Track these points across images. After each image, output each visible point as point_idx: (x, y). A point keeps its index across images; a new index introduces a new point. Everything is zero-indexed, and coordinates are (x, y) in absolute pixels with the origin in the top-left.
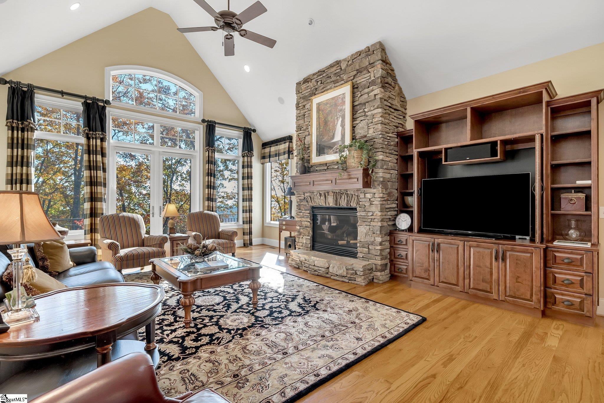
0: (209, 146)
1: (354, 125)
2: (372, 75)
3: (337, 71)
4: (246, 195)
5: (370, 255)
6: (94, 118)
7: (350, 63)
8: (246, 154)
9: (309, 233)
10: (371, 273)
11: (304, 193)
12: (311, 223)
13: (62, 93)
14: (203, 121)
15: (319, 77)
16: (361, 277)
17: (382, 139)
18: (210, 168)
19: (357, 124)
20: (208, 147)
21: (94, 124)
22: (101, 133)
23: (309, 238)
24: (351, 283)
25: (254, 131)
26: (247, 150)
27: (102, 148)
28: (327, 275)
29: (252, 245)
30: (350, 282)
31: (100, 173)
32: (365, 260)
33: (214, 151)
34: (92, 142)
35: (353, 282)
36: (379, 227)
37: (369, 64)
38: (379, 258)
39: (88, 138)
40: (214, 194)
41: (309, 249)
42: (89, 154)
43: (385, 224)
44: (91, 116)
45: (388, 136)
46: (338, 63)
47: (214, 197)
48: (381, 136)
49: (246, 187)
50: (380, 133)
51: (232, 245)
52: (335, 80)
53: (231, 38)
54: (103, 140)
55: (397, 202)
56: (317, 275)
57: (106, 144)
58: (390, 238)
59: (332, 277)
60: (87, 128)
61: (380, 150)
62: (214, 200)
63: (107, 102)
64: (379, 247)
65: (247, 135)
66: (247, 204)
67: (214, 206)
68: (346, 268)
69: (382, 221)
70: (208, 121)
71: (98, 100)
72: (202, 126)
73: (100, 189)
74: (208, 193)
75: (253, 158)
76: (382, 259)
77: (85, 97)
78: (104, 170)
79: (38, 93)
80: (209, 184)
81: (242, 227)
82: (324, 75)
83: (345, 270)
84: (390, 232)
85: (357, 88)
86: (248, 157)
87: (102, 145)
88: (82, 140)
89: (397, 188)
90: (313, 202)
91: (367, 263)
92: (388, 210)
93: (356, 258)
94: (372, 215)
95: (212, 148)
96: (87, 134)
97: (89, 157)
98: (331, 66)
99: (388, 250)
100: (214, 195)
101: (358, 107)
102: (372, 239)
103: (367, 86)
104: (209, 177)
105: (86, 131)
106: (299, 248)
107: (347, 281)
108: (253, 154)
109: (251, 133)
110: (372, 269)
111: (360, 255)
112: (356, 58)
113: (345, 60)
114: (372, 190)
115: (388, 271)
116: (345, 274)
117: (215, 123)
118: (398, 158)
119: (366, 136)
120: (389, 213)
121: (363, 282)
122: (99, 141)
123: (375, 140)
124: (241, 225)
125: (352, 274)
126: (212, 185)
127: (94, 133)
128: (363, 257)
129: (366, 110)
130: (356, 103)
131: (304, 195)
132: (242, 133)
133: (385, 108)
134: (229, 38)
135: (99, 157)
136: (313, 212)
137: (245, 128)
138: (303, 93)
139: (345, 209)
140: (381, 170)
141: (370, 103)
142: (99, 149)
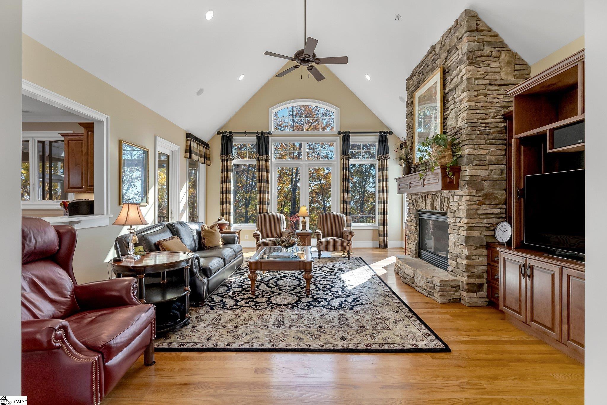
0: (344, 154)
1: (445, 117)
2: (460, 53)
3: (433, 57)
4: (381, 197)
5: (458, 270)
6: (262, 146)
7: (443, 44)
8: (381, 157)
9: (415, 239)
10: (455, 291)
11: (412, 196)
12: (416, 229)
13: (245, 133)
14: (339, 133)
15: (421, 69)
16: (438, 293)
17: (469, 128)
18: (344, 174)
19: (449, 114)
20: (343, 156)
21: (262, 150)
22: (265, 156)
23: (415, 243)
24: (430, 298)
25: (391, 133)
26: (382, 153)
27: (267, 167)
28: (413, 285)
29: (387, 247)
30: (429, 296)
31: (265, 184)
32: (454, 275)
33: (348, 159)
34: (261, 163)
35: (431, 297)
36: (464, 237)
37: (458, 40)
38: (465, 274)
39: (258, 160)
40: (348, 197)
41: (414, 255)
42: (259, 172)
43: (476, 234)
44: (260, 145)
45: (481, 123)
46: (433, 48)
47: (348, 200)
48: (467, 125)
49: (381, 190)
50: (465, 122)
51: (346, 244)
52: (432, 68)
53: (313, 68)
54: (267, 161)
55: (505, 206)
56: (406, 284)
57: (269, 163)
58: (488, 253)
59: (416, 288)
60: (258, 154)
61: (466, 142)
62: (348, 203)
63: (270, 133)
64: (465, 262)
65: (382, 139)
66: (381, 207)
67: (348, 208)
68: (426, 280)
69: (469, 229)
70: (343, 133)
71: (264, 133)
72: (339, 137)
73: (265, 196)
74: (343, 197)
75: (389, 161)
76: (469, 277)
77: (257, 133)
78: (268, 182)
79: (235, 136)
80: (344, 188)
81: (377, 229)
82: (423, 65)
83: (426, 282)
84: (487, 245)
85: (448, 72)
86: (383, 160)
87: (266, 164)
88: (255, 162)
89: (504, 188)
90: (417, 206)
91: (454, 278)
92: (483, 217)
93: (446, 270)
94: (460, 222)
95: (346, 156)
96: (258, 158)
97: (259, 174)
98: (429, 53)
99: (484, 268)
100: (348, 199)
101: (449, 94)
102: (460, 252)
103: (456, 67)
104: (344, 182)
105: (257, 156)
106: (408, 254)
107: (426, 294)
108: (388, 156)
109: (386, 136)
110: (459, 286)
111: (450, 269)
112: (447, 37)
113: (438, 43)
114: (459, 192)
115: (484, 293)
116: (425, 287)
117: (350, 133)
118: (506, 148)
119: (455, 128)
120: (485, 221)
121: (439, 298)
122: (264, 162)
123: (462, 131)
124: (377, 226)
125: (430, 288)
126: (346, 189)
127: (262, 157)
128: (452, 271)
129: (455, 96)
130: (447, 91)
131: (412, 198)
132: (378, 137)
133: (476, 89)
134: (311, 69)
135: (265, 173)
136: (419, 216)
137: (380, 132)
138: (411, 88)
139: (439, 213)
140: (467, 168)
141: (459, 87)
142: (265, 167)
